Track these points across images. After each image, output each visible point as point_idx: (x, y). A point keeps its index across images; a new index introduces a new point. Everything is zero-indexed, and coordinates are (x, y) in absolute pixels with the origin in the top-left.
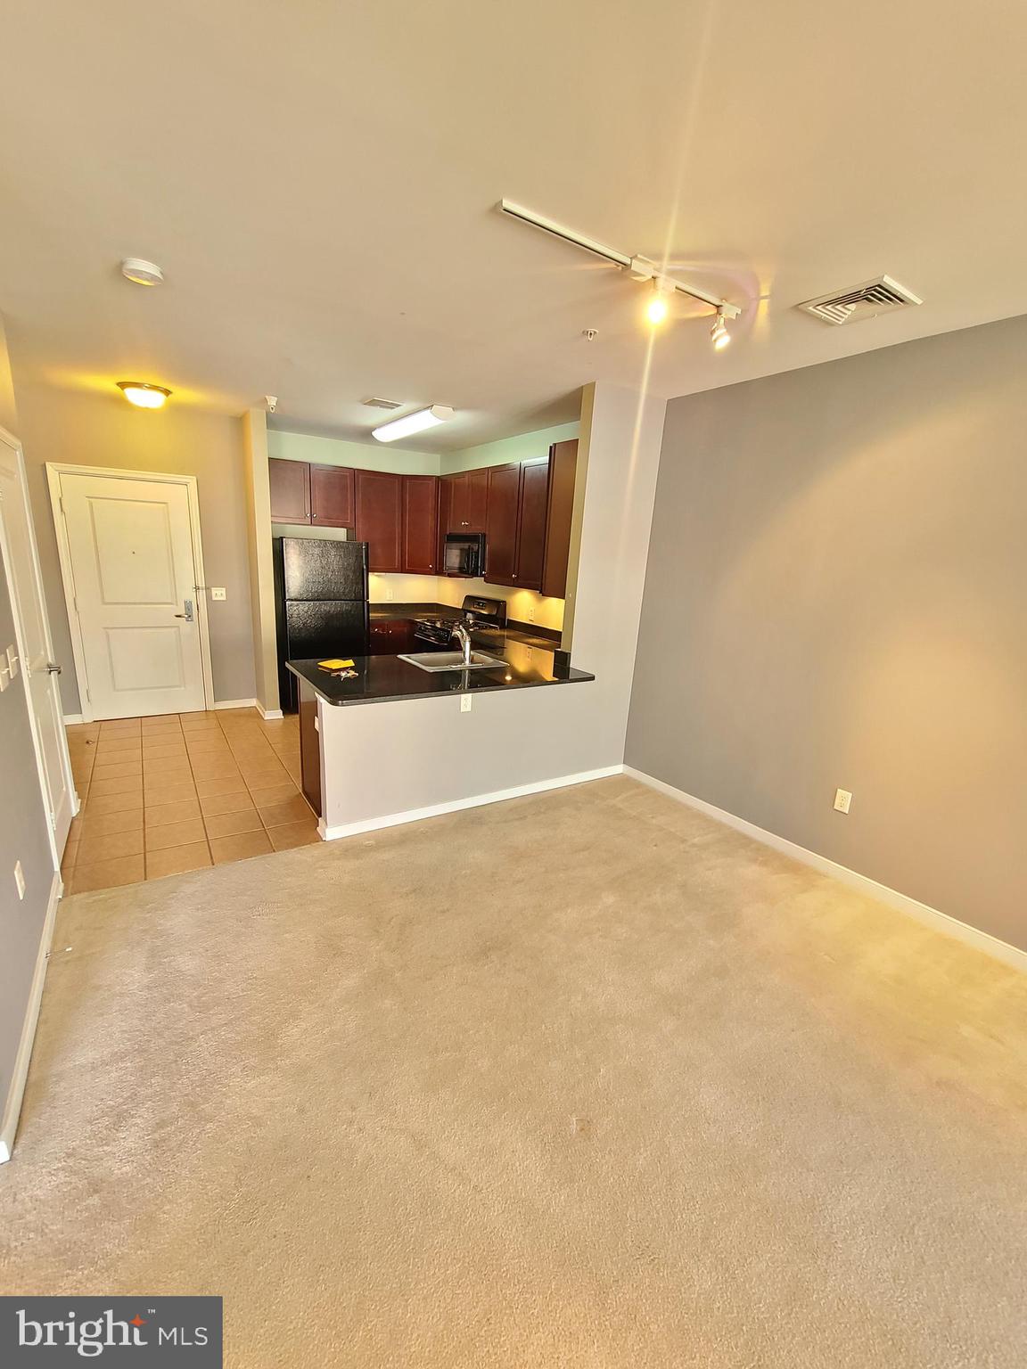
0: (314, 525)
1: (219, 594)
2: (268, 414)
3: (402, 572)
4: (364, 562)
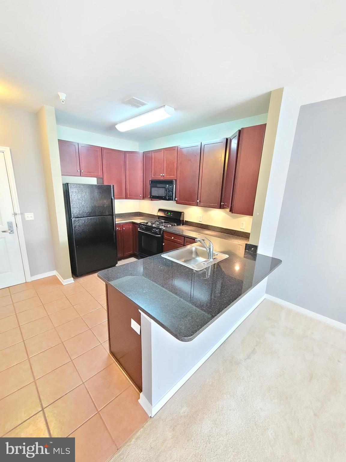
0: (82, 176)
1: (29, 216)
2: (56, 110)
3: (126, 199)
4: (112, 195)
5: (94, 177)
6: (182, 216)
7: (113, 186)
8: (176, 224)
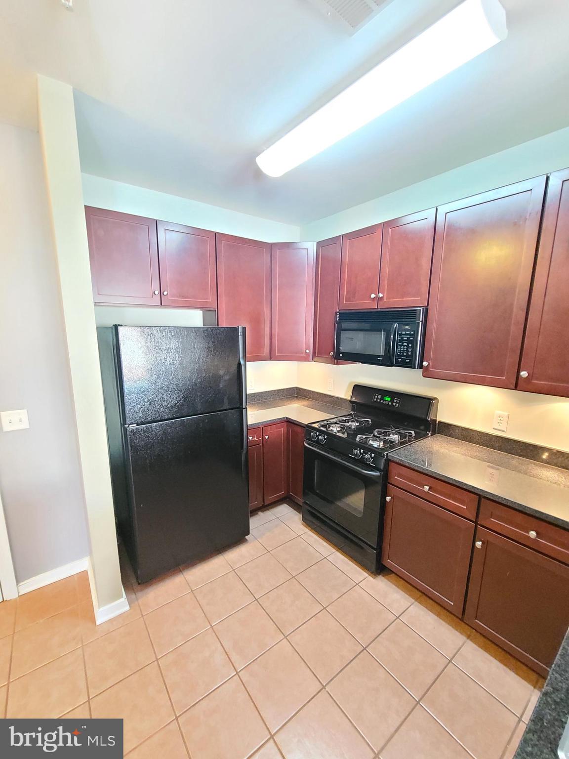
3: (271, 359)
4: (241, 355)
5: (196, 308)
6: (433, 409)
7: (244, 329)
8: (413, 432)
